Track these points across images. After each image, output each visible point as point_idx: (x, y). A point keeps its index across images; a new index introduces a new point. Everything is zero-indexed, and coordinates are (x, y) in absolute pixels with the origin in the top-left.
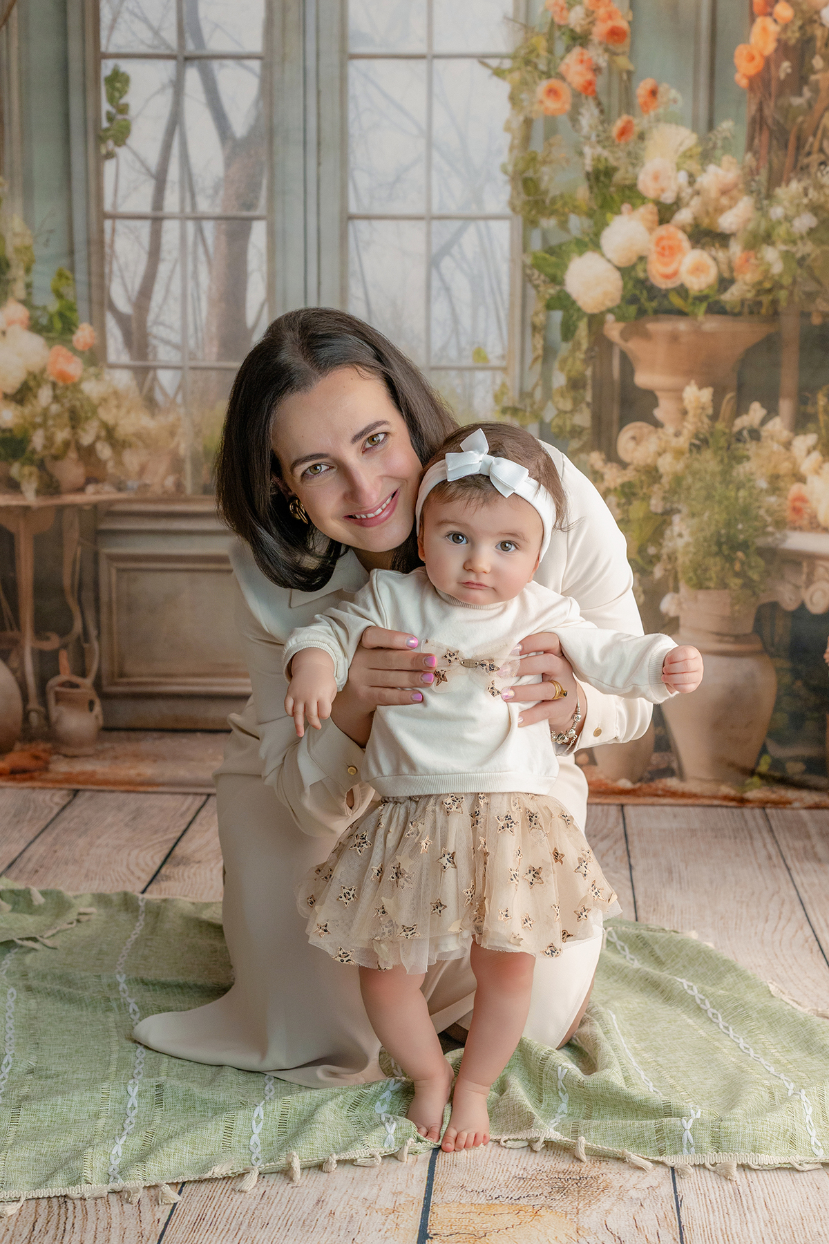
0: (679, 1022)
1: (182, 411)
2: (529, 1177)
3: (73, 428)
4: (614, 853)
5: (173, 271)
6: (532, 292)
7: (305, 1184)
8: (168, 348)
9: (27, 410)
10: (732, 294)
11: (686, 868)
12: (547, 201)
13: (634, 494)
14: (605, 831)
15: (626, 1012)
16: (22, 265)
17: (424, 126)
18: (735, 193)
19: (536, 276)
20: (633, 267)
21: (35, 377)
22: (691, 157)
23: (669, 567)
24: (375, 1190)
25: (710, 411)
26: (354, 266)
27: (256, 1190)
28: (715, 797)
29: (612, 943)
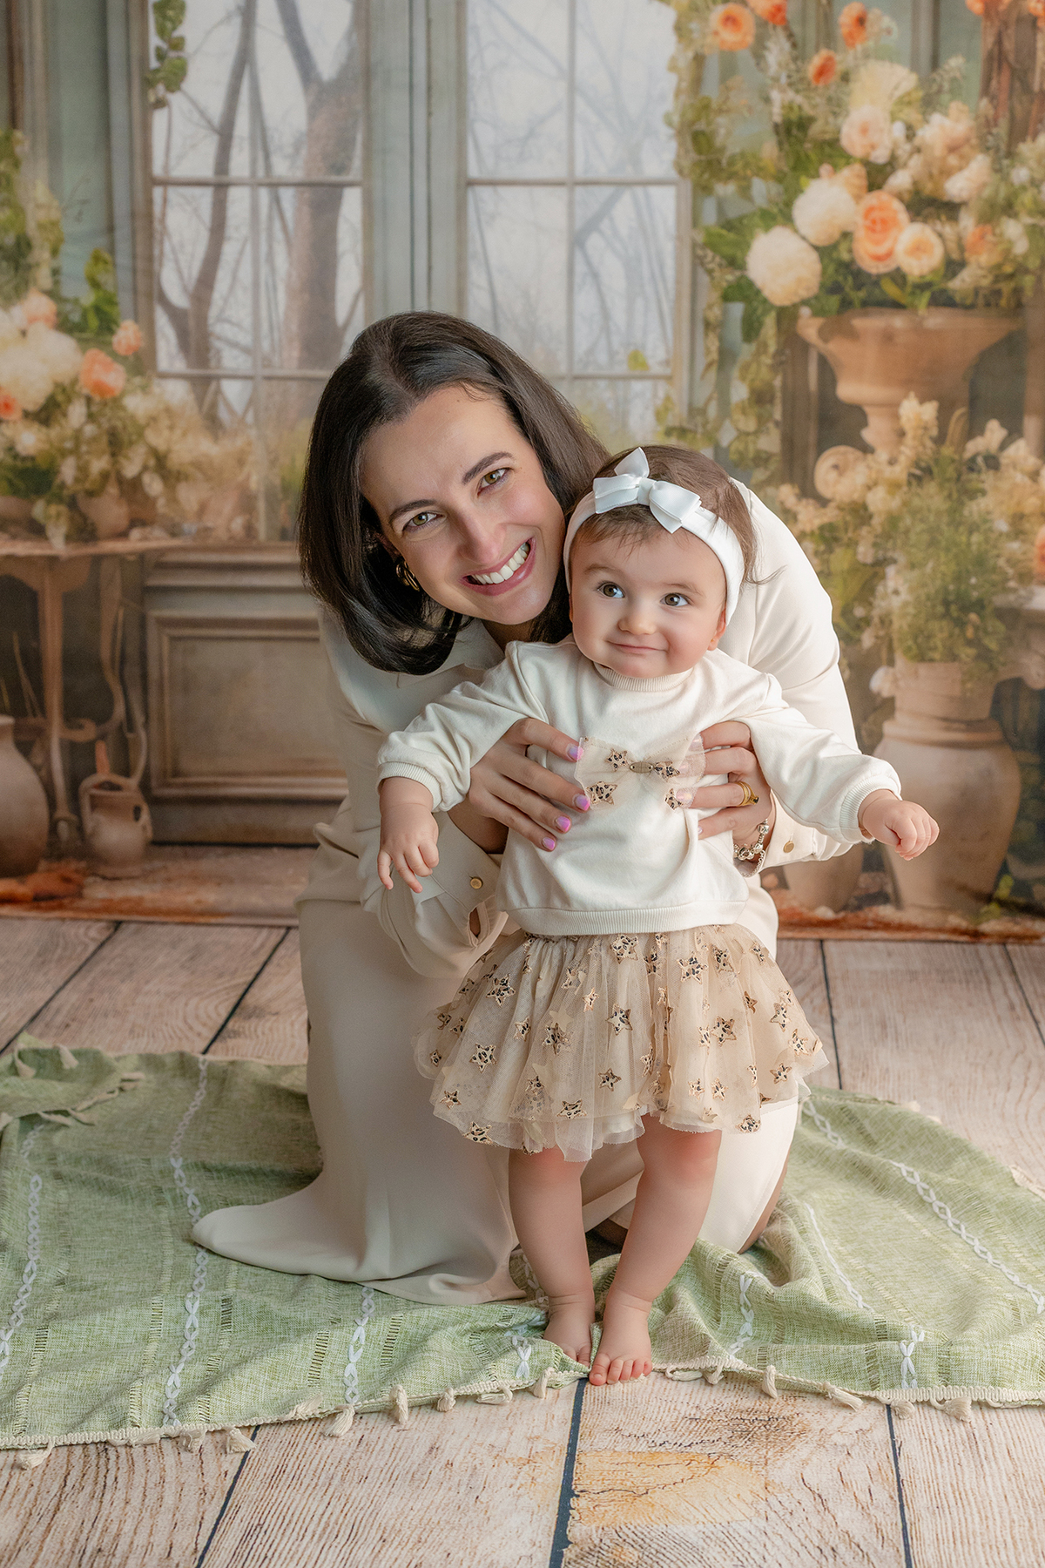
0: (896, 1219)
1: (253, 433)
2: (703, 1417)
3: (113, 455)
4: (812, 1002)
5: (241, 253)
6: (704, 279)
7: (414, 1426)
8: (235, 352)
9: (54, 432)
10: (963, 281)
11: (904, 1021)
12: (724, 162)
13: (836, 539)
14: (800, 974)
15: (828, 1206)
16: (47, 246)
17: (565, 65)
18: (966, 150)
19: (709, 258)
20: (834, 247)
21: (64, 390)
22: (909, 103)
23: (882, 633)
24: (505, 1434)
25: (934, 432)
26: (474, 246)
27: (351, 1434)
28: (940, 930)
29: (809, 1117)
